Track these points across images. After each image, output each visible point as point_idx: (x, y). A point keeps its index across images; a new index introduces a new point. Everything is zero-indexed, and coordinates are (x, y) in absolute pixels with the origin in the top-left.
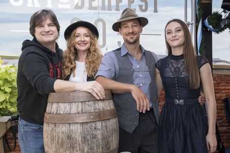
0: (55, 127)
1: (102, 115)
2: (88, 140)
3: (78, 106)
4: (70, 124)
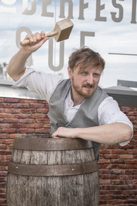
0: (28, 180)
1: (84, 167)
2: (68, 198)
3: (57, 156)
4: (47, 177)
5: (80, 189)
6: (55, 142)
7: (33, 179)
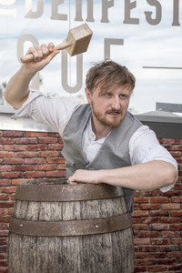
0: (36, 242)
5: (108, 253)
6: (71, 190)
7: (42, 241)
